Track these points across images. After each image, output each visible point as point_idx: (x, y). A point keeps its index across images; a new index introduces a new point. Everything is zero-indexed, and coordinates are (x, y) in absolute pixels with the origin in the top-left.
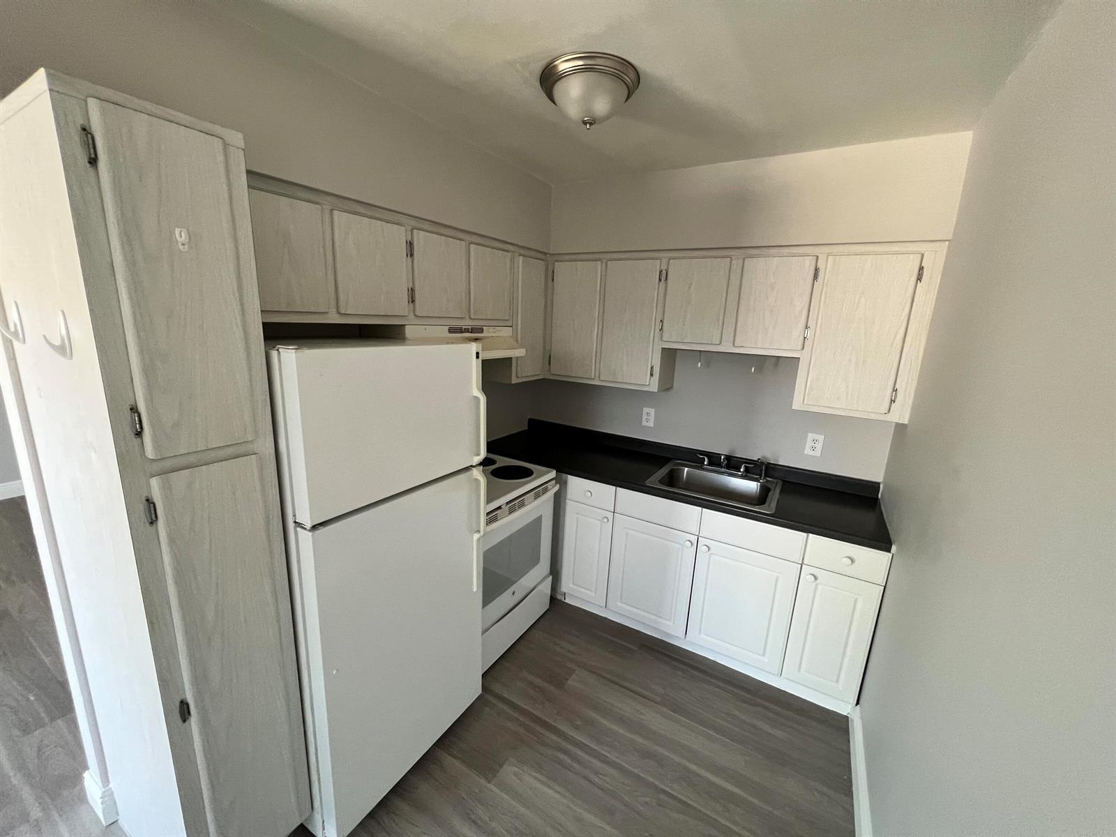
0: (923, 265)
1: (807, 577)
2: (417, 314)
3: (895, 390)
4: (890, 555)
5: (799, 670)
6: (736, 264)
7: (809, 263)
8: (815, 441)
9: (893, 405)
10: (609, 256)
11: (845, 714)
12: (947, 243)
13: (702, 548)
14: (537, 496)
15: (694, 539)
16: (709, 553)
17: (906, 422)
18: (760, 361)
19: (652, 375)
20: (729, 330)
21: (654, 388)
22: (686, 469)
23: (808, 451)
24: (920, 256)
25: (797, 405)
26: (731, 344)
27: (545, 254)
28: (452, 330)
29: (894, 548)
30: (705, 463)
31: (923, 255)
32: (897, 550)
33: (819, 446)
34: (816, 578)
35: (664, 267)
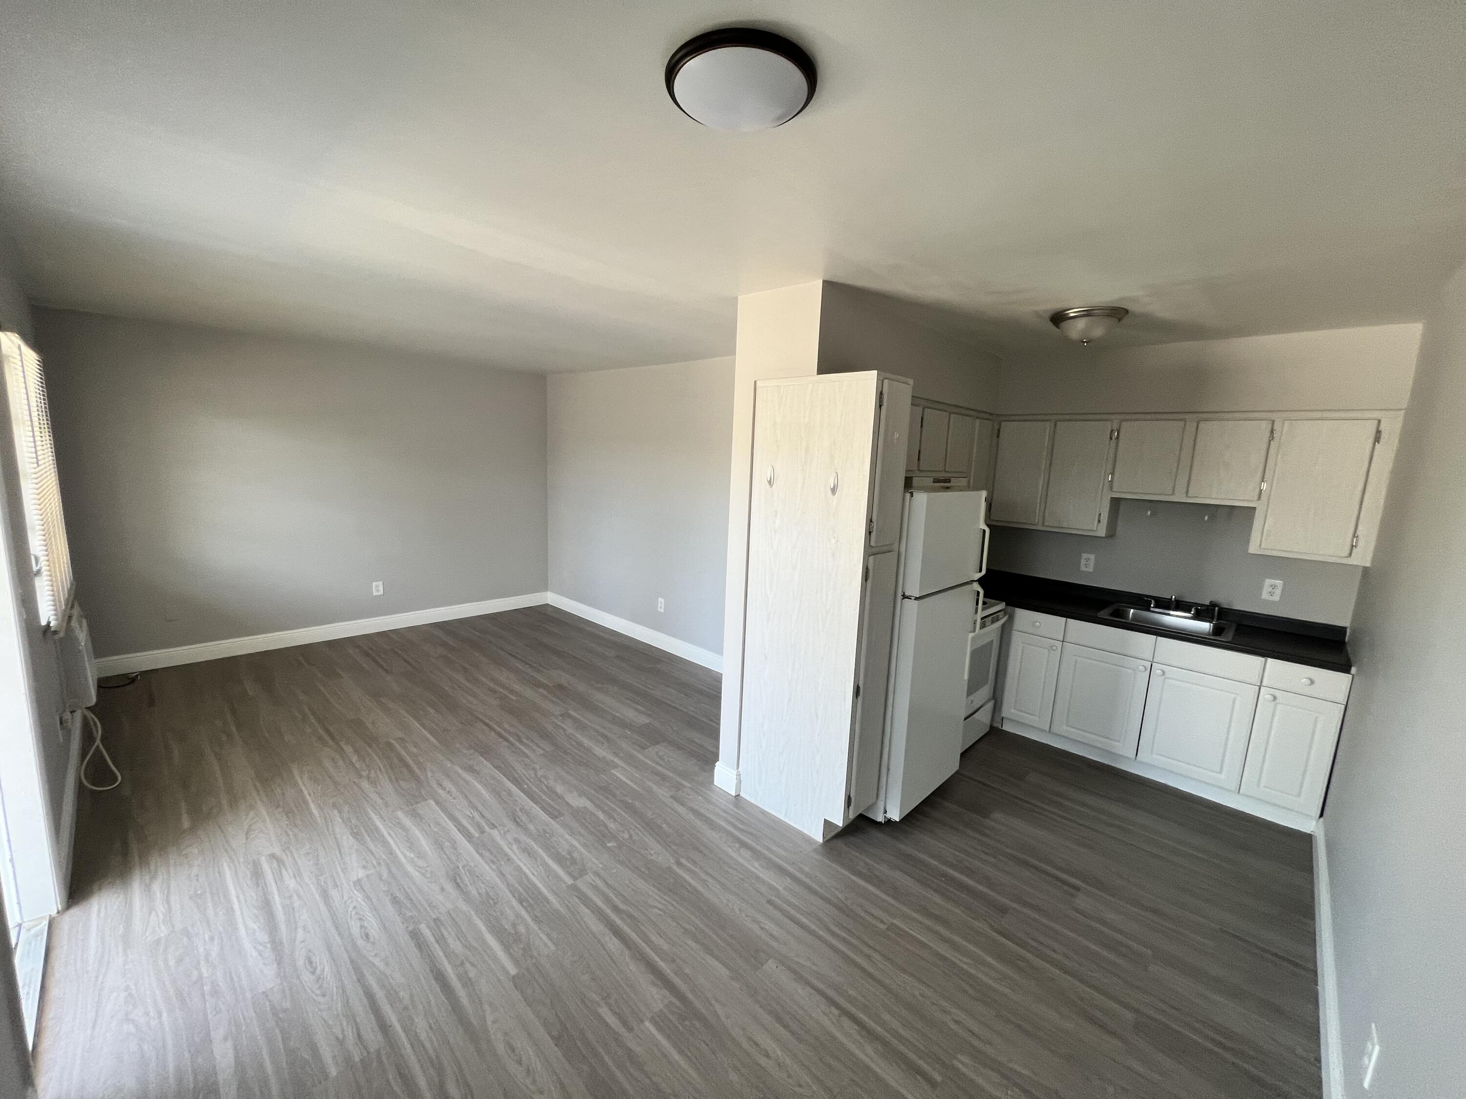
0: (1380, 429)
1: (1266, 696)
2: (920, 469)
3: (1355, 535)
4: (1351, 676)
5: (1258, 785)
6: (1191, 427)
7: (1265, 426)
8: (1274, 587)
9: (1355, 550)
10: (1056, 417)
11: (1309, 832)
12: (1403, 411)
13: (1157, 671)
14: (993, 622)
15: (1148, 664)
16: (1163, 677)
17: (1368, 565)
18: (1213, 510)
19: (1099, 521)
20: (1182, 481)
21: (1102, 532)
22: (1132, 611)
23: (1265, 595)
24: (1376, 422)
25: (1253, 549)
26: (1185, 495)
27: (991, 414)
28: (936, 481)
29: (1353, 670)
30: (1152, 606)
31: (1379, 421)
32: (1358, 671)
33: (1278, 592)
34: (1275, 698)
35: (1115, 427)
